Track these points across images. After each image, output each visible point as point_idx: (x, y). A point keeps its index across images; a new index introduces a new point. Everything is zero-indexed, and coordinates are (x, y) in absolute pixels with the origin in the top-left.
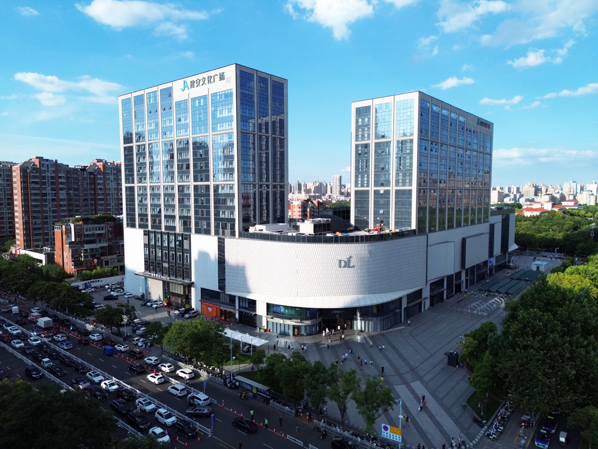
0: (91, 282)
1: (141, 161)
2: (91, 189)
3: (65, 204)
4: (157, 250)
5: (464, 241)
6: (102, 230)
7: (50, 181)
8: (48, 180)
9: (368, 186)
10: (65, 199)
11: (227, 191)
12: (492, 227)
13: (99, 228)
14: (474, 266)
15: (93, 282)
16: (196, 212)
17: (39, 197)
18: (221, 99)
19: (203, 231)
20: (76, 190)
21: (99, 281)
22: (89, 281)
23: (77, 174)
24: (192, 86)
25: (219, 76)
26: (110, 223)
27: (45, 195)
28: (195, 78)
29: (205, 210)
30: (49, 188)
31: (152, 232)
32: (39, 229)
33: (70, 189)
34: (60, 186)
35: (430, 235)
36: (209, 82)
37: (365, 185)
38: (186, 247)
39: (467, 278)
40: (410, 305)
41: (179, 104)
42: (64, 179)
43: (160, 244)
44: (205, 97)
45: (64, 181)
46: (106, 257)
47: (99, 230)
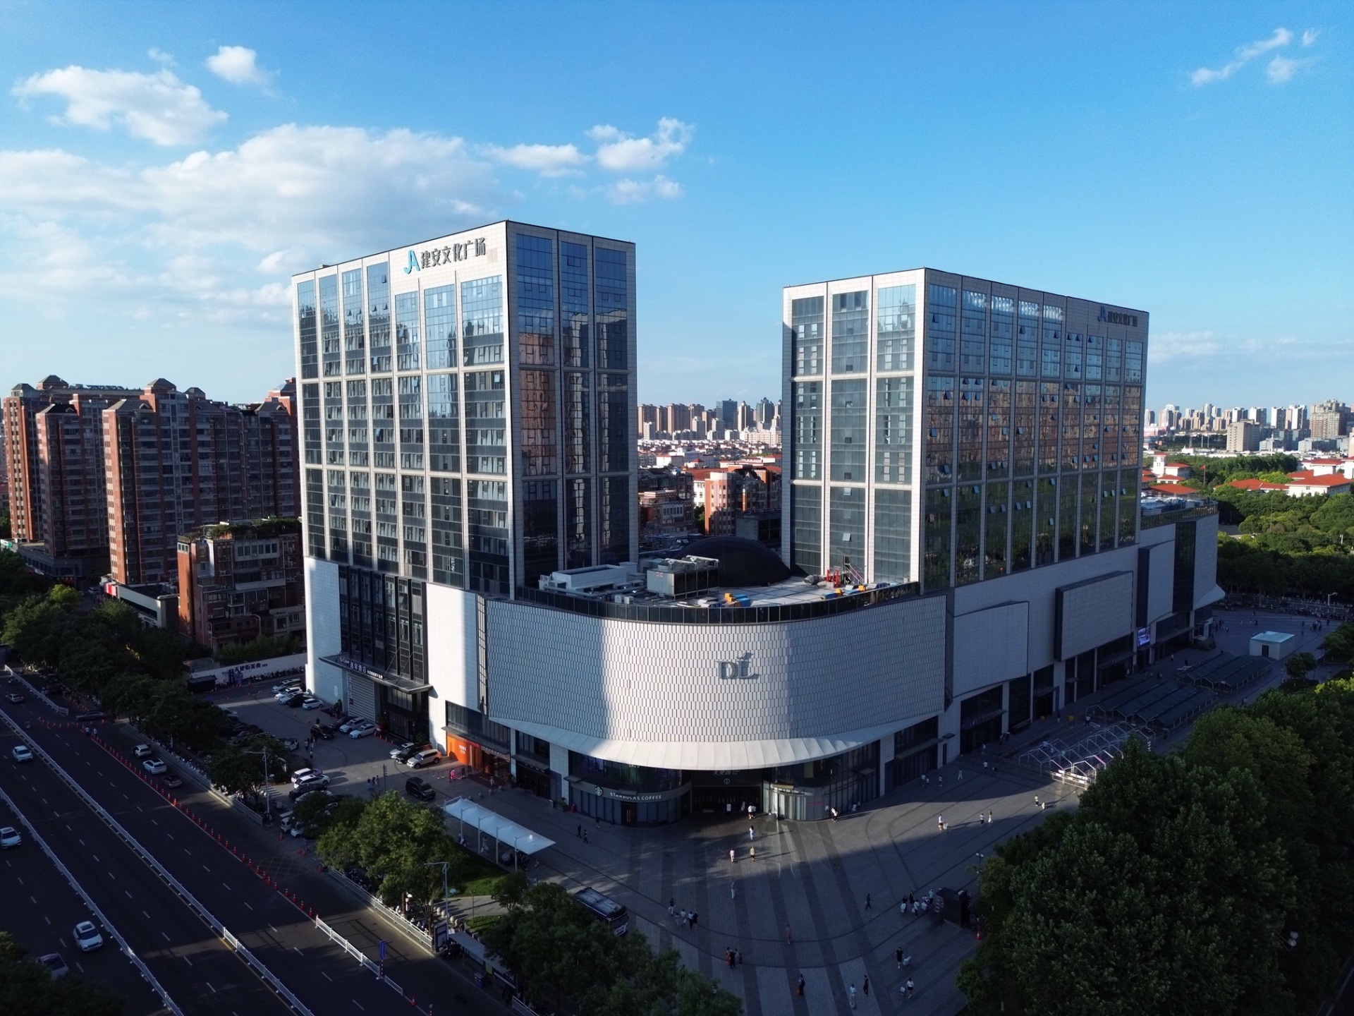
0: (242, 668)
1: (334, 416)
2: (266, 454)
3: (210, 488)
4: (364, 611)
5: (1058, 595)
6: (274, 551)
7: (179, 439)
8: (175, 438)
9: (818, 477)
10: (210, 477)
11: (492, 495)
12: (1144, 555)
13: (268, 548)
14: (1092, 651)
15: (247, 668)
16: (436, 537)
17: (155, 475)
18: (480, 296)
19: (449, 579)
20: (233, 456)
21: (258, 665)
22: (239, 666)
23: (236, 423)
24: (426, 264)
25: (473, 246)
26: (291, 535)
27: (169, 469)
28: (430, 247)
29: (451, 532)
30: (177, 455)
31: (354, 571)
32: (154, 542)
33: (223, 455)
34: (201, 450)
35: (959, 592)
36: (457, 257)
37: (813, 474)
38: (417, 609)
39: (1070, 680)
40: (900, 757)
41: (401, 299)
42: (209, 435)
43: (369, 599)
44: (450, 289)
45: (208, 439)
46: (280, 610)
47: (268, 551)
